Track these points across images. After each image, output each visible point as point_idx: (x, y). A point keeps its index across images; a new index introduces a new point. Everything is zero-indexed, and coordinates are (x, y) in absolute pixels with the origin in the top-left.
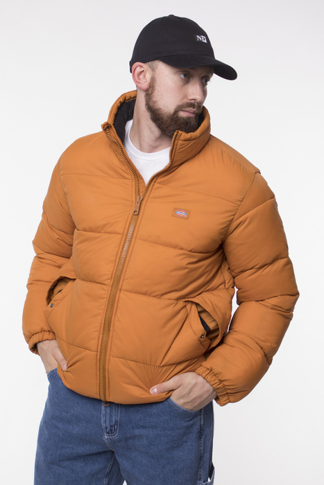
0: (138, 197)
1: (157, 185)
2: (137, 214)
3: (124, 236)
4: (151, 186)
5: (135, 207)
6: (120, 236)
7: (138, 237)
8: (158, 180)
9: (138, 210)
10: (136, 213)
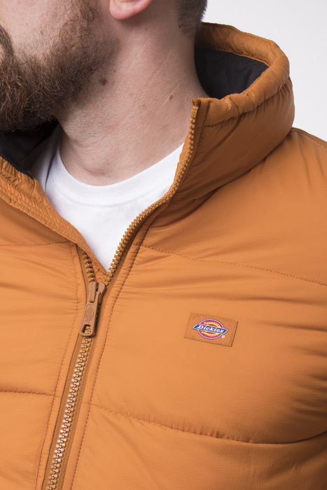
0: (92, 286)
1: (145, 253)
2: (92, 331)
3: (58, 400)
4: (129, 254)
5: (84, 314)
6: (45, 400)
7: (95, 400)
8: (149, 240)
9: (92, 323)
10: (89, 332)
